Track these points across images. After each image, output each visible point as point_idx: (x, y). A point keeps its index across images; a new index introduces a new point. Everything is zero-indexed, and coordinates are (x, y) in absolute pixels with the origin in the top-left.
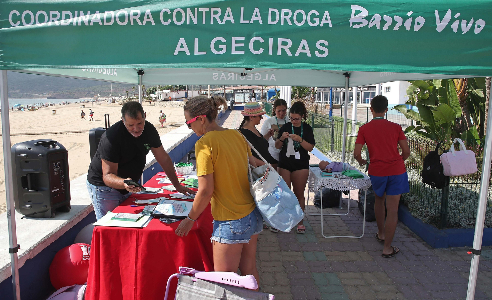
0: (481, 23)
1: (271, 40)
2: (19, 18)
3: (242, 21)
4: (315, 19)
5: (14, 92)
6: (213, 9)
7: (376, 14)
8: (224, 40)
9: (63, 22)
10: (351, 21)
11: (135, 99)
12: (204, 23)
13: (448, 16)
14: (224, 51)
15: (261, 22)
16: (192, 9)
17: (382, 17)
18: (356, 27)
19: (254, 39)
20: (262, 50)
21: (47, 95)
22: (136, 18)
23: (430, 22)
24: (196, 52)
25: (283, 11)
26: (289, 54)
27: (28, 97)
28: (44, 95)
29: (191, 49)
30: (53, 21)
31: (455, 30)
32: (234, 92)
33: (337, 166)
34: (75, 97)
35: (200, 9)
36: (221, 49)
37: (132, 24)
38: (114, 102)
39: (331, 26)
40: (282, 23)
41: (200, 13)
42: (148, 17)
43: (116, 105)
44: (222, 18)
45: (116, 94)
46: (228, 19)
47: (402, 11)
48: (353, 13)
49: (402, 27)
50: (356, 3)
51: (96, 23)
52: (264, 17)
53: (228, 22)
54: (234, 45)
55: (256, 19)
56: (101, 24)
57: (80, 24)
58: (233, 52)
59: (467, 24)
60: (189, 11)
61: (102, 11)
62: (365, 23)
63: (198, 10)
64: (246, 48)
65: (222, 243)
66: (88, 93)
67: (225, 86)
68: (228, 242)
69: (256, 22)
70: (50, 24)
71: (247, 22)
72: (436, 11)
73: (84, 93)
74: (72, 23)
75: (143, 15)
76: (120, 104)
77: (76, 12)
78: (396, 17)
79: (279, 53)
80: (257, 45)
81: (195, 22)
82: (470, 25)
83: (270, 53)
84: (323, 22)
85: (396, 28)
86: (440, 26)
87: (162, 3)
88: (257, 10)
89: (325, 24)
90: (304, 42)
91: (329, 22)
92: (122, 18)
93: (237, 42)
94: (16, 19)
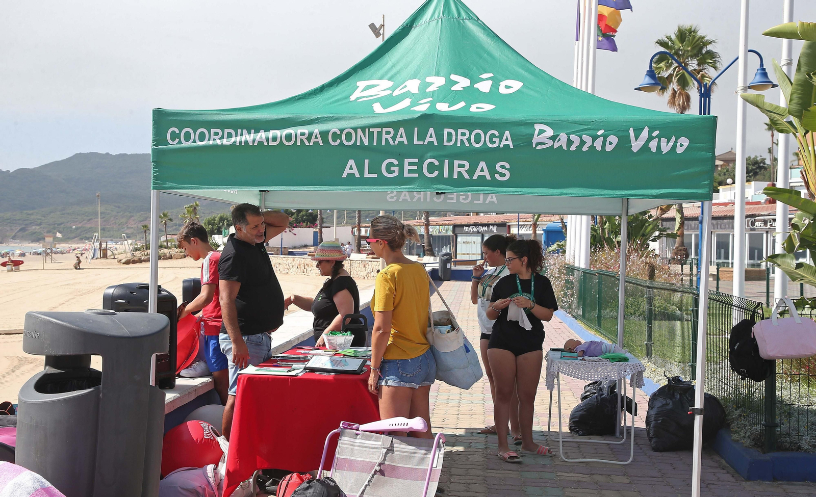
0: (685, 142)
1: (446, 162)
2: (178, 136)
3: (416, 142)
4: (494, 140)
6: (385, 130)
7: (562, 134)
8: (396, 162)
9: (225, 142)
10: (534, 142)
11: (167, 247)
12: (375, 143)
13: (645, 134)
14: (396, 174)
15: (436, 143)
16: (363, 129)
17: (569, 137)
18: (539, 147)
19: (429, 161)
20: (436, 173)
22: (304, 138)
23: (624, 141)
24: (367, 175)
25: (460, 131)
26: (467, 176)
29: (361, 171)
30: (214, 140)
31: (654, 150)
32: (454, 231)
33: (592, 347)
35: (372, 130)
36: (393, 172)
37: (299, 143)
38: (105, 256)
39: (511, 146)
40: (459, 144)
41: (371, 134)
42: (316, 137)
43: (111, 264)
44: (394, 138)
45: (110, 233)
46: (401, 139)
47: (592, 129)
48: (536, 132)
49: (592, 147)
50: (541, 121)
51: (261, 143)
52: (440, 137)
53: (401, 143)
54: (407, 167)
55: (431, 140)
56: (266, 144)
57: (243, 144)
58: (406, 175)
59: (668, 142)
60: (359, 131)
61: (267, 130)
62: (550, 143)
63: (369, 130)
64: (419, 171)
65: (389, 386)
67: (428, 214)
68: (396, 384)
69: (431, 143)
70: (211, 143)
71: (421, 143)
72: (631, 129)
73: (8, 229)
74: (235, 142)
75: (311, 134)
76: (123, 261)
77: (239, 131)
78: (585, 137)
79: (455, 176)
80: (431, 168)
81: (366, 142)
82: (671, 144)
83: (446, 175)
84: (504, 142)
85: (585, 148)
86: (636, 146)
87: (331, 122)
88: (431, 130)
89: (505, 145)
90: (482, 164)
91: (510, 143)
92: (288, 138)
93: (410, 164)
94: (174, 136)
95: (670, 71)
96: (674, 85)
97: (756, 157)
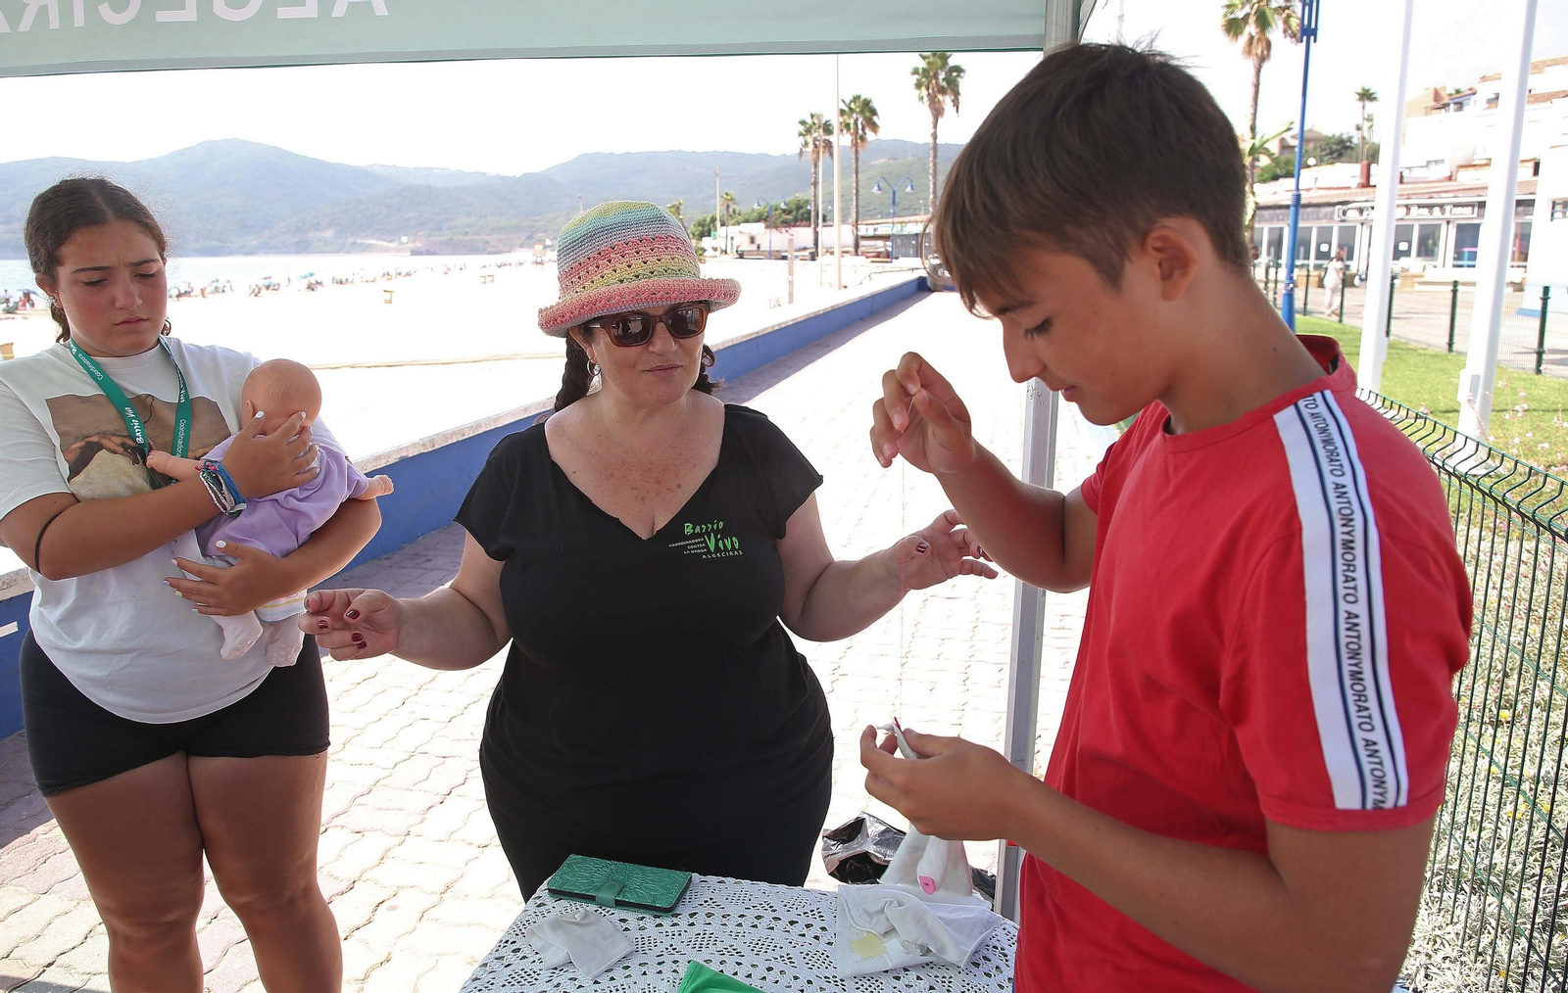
5: (319, 235)
21: (411, 245)
27: (358, 251)
28: (402, 243)
34: (489, 249)
66: (529, 238)
95: (1247, 9)
96: (1251, 29)
97: (1342, 135)
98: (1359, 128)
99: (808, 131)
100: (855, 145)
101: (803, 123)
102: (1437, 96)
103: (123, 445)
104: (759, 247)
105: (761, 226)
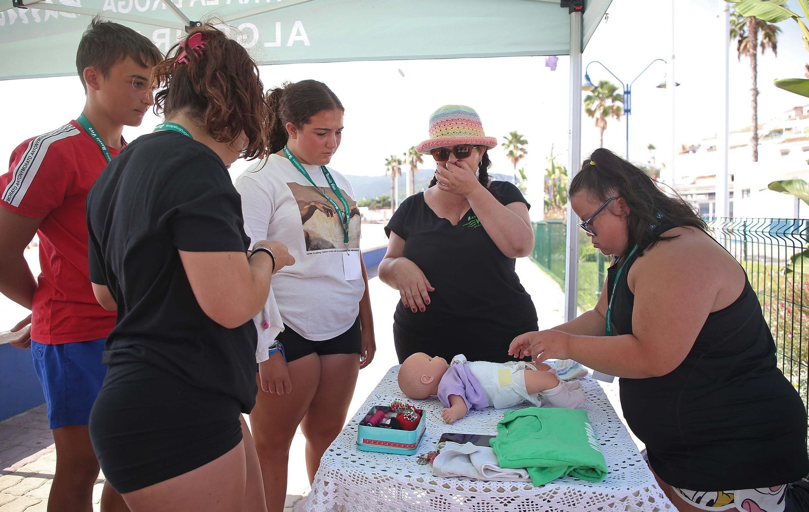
96: (598, 115)
98: (649, 162)
99: (389, 163)
100: (412, 169)
101: (387, 160)
102: (684, 148)
103: (323, 208)
104: (365, 219)
105: (366, 208)
